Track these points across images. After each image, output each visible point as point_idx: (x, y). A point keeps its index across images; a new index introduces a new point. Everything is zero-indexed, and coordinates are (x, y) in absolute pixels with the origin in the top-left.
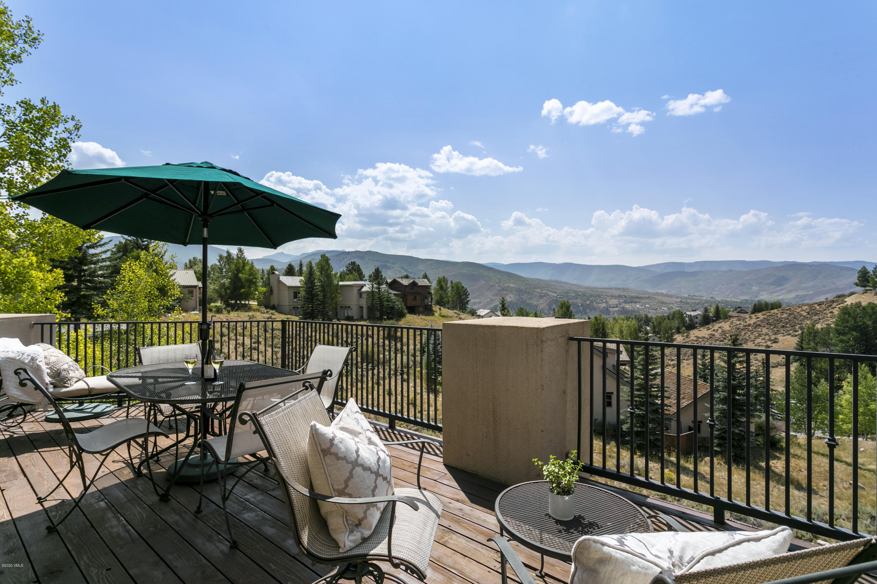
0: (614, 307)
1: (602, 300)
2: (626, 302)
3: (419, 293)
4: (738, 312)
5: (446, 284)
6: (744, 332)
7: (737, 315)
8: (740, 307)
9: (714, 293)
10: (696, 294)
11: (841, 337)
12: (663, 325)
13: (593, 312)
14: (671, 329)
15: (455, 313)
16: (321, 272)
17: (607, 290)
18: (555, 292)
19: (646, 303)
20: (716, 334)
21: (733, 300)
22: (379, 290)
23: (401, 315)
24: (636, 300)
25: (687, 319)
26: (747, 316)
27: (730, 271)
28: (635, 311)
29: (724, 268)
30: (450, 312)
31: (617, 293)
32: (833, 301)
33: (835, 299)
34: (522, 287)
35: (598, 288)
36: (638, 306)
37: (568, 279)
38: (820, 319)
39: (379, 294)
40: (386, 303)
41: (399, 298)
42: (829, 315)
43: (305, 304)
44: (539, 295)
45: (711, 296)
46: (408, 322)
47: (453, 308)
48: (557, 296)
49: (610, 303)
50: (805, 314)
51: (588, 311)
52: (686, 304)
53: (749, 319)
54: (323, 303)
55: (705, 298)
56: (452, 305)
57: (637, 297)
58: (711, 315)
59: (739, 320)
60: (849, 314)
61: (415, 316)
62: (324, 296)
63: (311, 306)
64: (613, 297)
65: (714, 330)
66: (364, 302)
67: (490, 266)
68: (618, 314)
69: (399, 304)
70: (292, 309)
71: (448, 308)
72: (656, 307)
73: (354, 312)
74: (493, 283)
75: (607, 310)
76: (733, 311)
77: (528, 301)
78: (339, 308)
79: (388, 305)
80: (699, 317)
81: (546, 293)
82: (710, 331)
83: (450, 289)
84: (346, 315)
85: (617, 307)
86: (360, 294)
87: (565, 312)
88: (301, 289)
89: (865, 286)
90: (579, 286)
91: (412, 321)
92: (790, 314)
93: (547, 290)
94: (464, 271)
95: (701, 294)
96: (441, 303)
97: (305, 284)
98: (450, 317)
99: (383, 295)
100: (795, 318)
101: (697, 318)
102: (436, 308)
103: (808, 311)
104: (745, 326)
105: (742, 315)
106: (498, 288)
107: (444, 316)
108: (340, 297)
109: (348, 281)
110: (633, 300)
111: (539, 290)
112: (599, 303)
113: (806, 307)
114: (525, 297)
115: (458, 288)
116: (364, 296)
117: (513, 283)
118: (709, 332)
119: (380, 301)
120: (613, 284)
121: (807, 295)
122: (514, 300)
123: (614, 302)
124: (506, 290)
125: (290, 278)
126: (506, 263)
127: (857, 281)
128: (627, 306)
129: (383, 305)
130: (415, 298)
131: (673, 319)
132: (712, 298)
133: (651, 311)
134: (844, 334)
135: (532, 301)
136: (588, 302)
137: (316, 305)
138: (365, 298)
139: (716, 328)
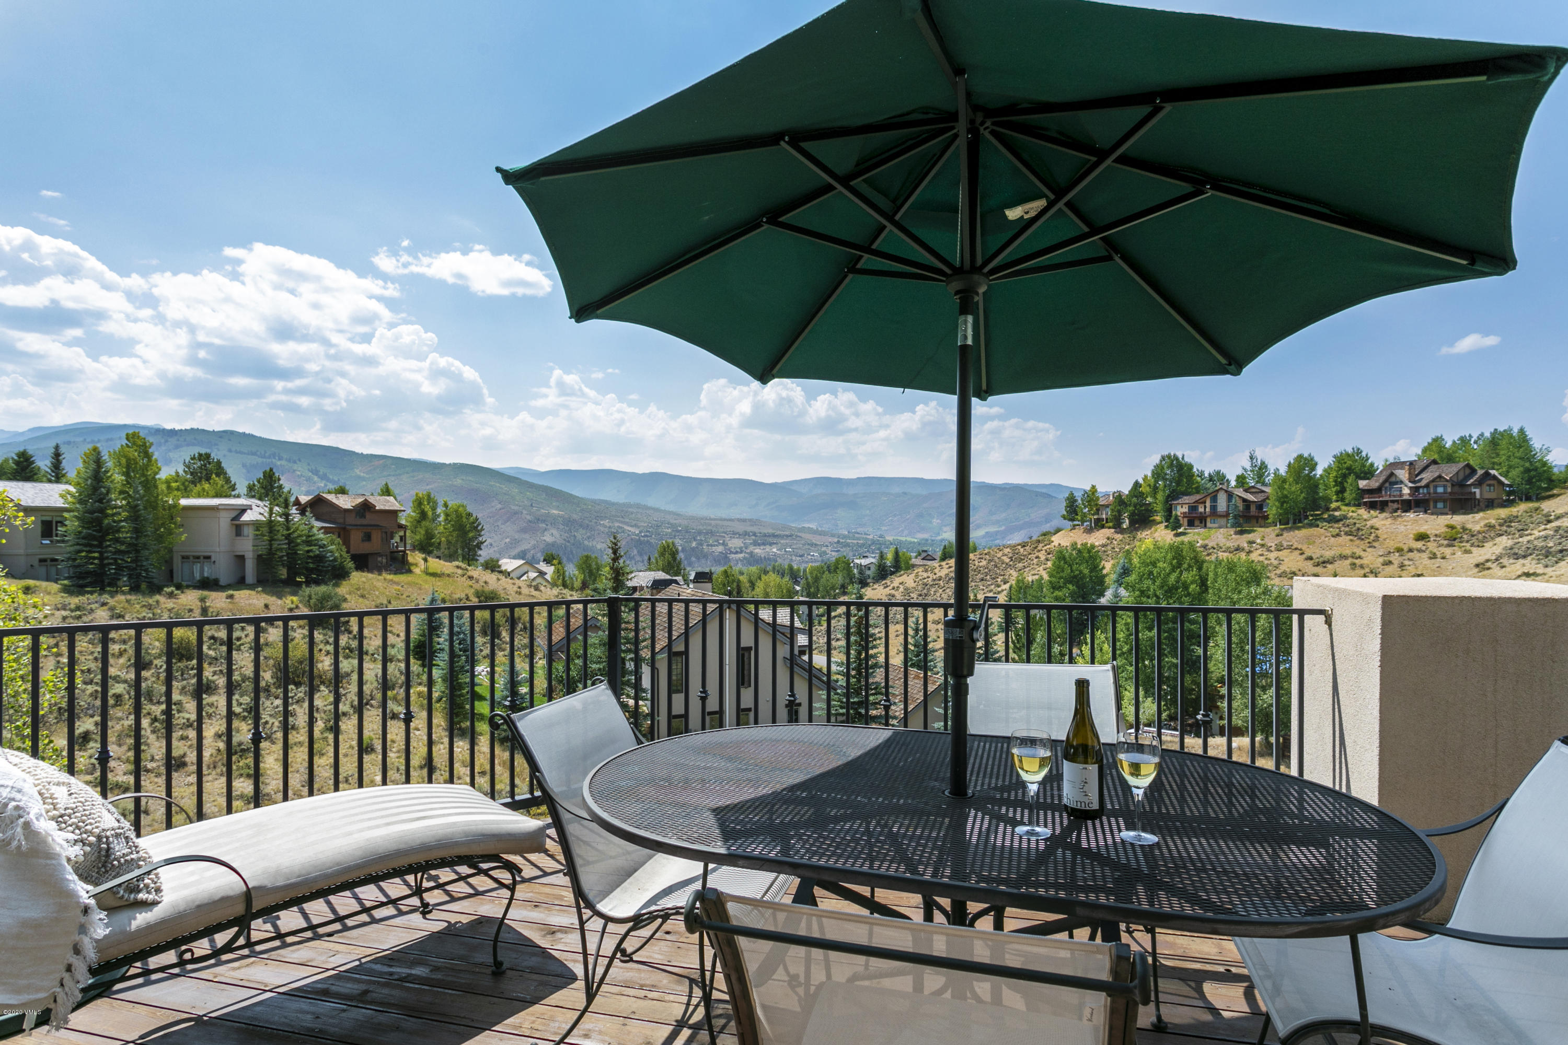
0: (737, 553)
1: (717, 541)
2: (755, 544)
3: (378, 526)
4: (923, 559)
5: (434, 509)
6: (933, 590)
7: (922, 562)
8: (925, 551)
9: (883, 528)
10: (858, 530)
11: (1057, 593)
12: (823, 581)
13: (703, 561)
14: (833, 588)
15: (458, 567)
16: (127, 474)
17: (725, 523)
18: (636, 526)
19: (787, 545)
20: (896, 593)
21: (909, 539)
22: (287, 520)
23: (340, 574)
24: (771, 540)
25: (855, 571)
26: (935, 564)
27: (905, 493)
28: (769, 559)
29: (896, 490)
30: (447, 567)
31: (740, 528)
32: (1039, 542)
33: (1041, 538)
34: (575, 516)
35: (711, 519)
36: (775, 550)
37: (658, 501)
38: (1025, 567)
39: (288, 529)
40: (302, 549)
41: (334, 537)
42: (1035, 561)
43: (80, 551)
44: (607, 530)
45: (879, 533)
46: (358, 589)
47: (450, 557)
48: (641, 532)
49: (730, 545)
50: (1007, 560)
51: (693, 559)
52: (845, 546)
53: (938, 568)
54: (135, 548)
55: (871, 537)
56: (446, 552)
57: (774, 536)
58: (889, 563)
59: (926, 571)
60: (1064, 558)
61: (370, 575)
62: (138, 531)
63: (96, 555)
64: (735, 534)
65: (893, 588)
66: (247, 546)
67: (512, 473)
68: (743, 565)
69: (334, 549)
70: (36, 563)
71: (439, 557)
72: (801, 552)
73: (222, 569)
74: (516, 508)
75: (726, 557)
76: (916, 557)
77: (586, 542)
78: (177, 561)
79: (308, 551)
80: (873, 568)
81: (619, 527)
82: (888, 589)
83: (442, 518)
84: (197, 576)
85: (741, 552)
86: (238, 529)
87: (669, 563)
88: (66, 515)
89: (1072, 520)
90: (678, 515)
91: (367, 586)
92: (990, 561)
93: (622, 522)
94: (458, 482)
95: (866, 530)
96: (426, 547)
97: (81, 502)
98: (449, 575)
99: (297, 529)
100: (996, 566)
101: (869, 569)
102: (416, 558)
103: (1010, 555)
104: (934, 580)
105: (929, 563)
106: (529, 517)
107: (434, 575)
108: (182, 534)
109: (199, 496)
110: (766, 539)
111: (606, 522)
112: (712, 546)
113: (1008, 550)
114: (580, 534)
115: (459, 516)
116: (249, 532)
117: (557, 508)
118: (887, 591)
119: (289, 544)
120: (734, 513)
121: (998, 532)
122: (560, 541)
123: (736, 543)
124: (544, 521)
125: (28, 485)
126: (543, 469)
127: (1065, 513)
128: (758, 551)
129: (296, 553)
130: (368, 537)
131: (835, 571)
132: (881, 536)
133: (794, 558)
134: (1059, 588)
135: (594, 543)
136: (694, 544)
137: (115, 553)
138: (251, 537)
139: (896, 584)
